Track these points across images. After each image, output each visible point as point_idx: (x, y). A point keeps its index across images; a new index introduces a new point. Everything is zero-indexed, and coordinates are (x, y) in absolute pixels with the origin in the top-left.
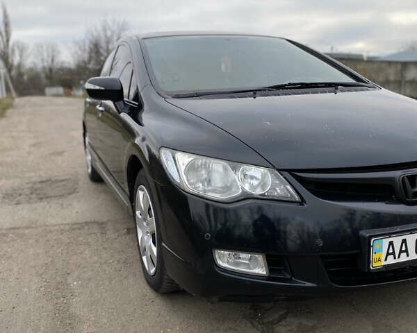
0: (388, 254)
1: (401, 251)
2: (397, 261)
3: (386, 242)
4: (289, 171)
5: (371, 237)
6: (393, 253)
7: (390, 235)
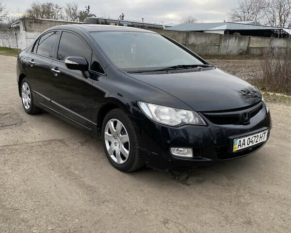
0: (239, 145)
1: (243, 144)
2: (242, 148)
3: (238, 140)
4: (201, 112)
5: (234, 139)
6: (240, 145)
7: (240, 138)
